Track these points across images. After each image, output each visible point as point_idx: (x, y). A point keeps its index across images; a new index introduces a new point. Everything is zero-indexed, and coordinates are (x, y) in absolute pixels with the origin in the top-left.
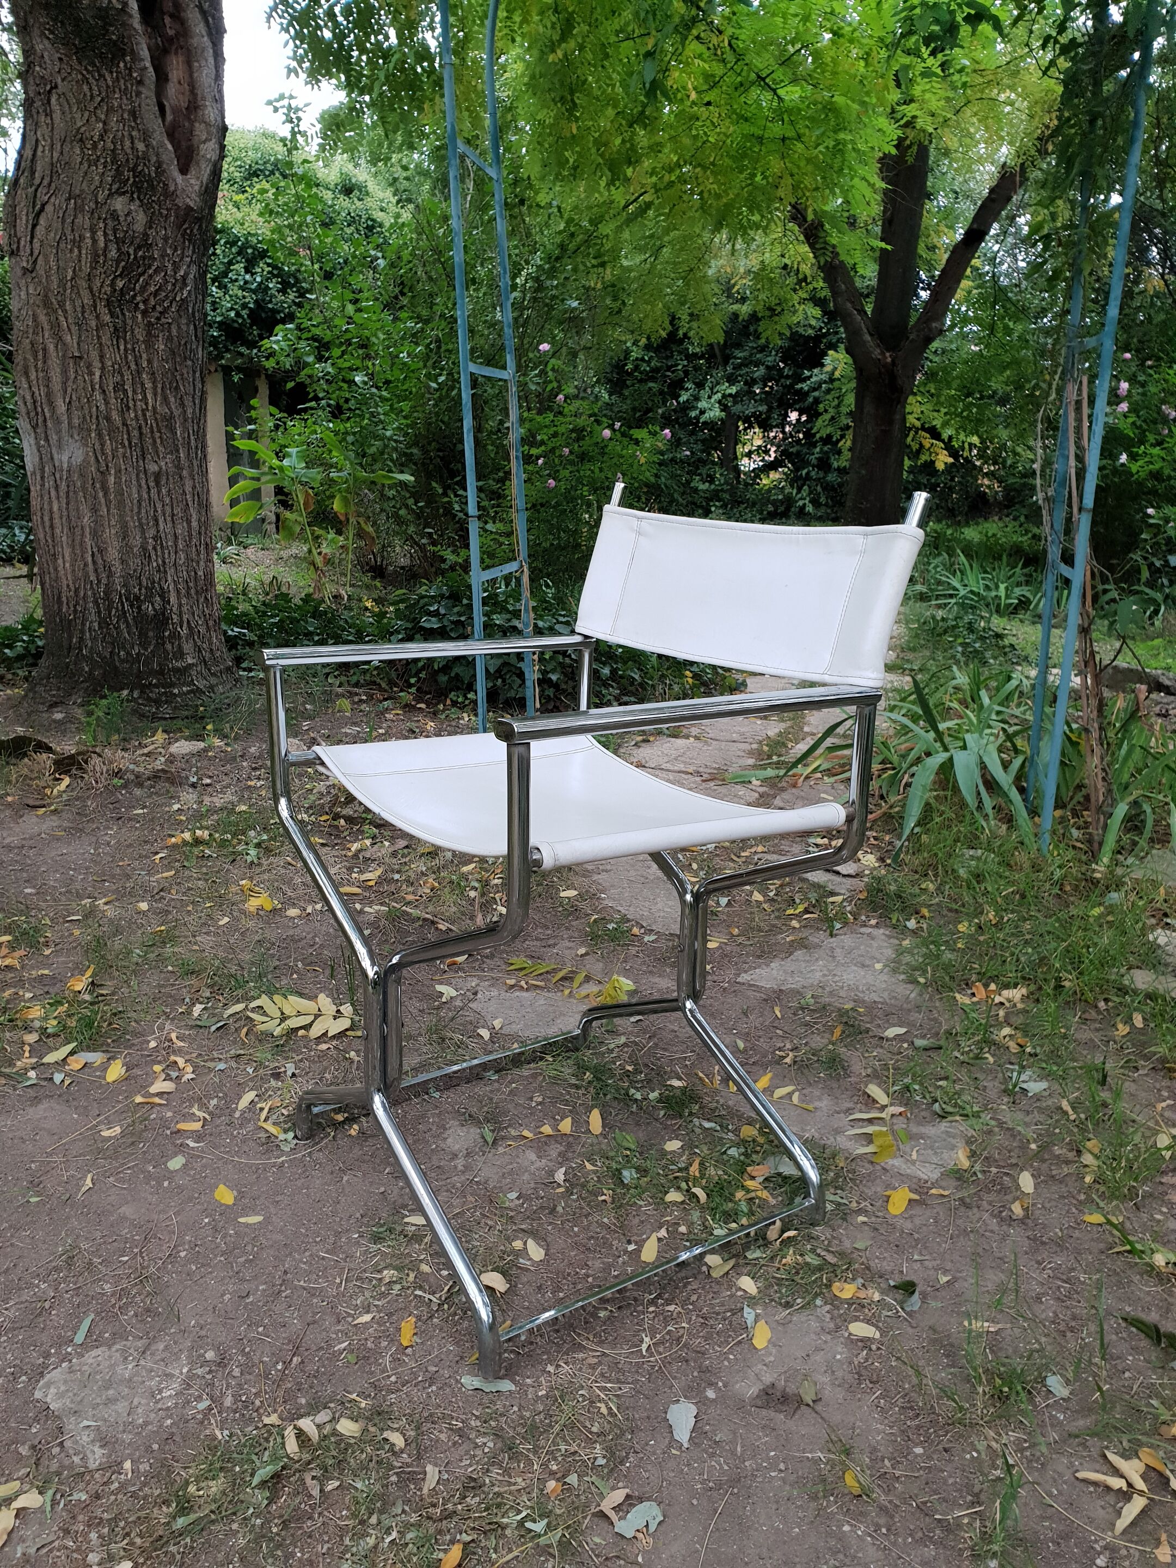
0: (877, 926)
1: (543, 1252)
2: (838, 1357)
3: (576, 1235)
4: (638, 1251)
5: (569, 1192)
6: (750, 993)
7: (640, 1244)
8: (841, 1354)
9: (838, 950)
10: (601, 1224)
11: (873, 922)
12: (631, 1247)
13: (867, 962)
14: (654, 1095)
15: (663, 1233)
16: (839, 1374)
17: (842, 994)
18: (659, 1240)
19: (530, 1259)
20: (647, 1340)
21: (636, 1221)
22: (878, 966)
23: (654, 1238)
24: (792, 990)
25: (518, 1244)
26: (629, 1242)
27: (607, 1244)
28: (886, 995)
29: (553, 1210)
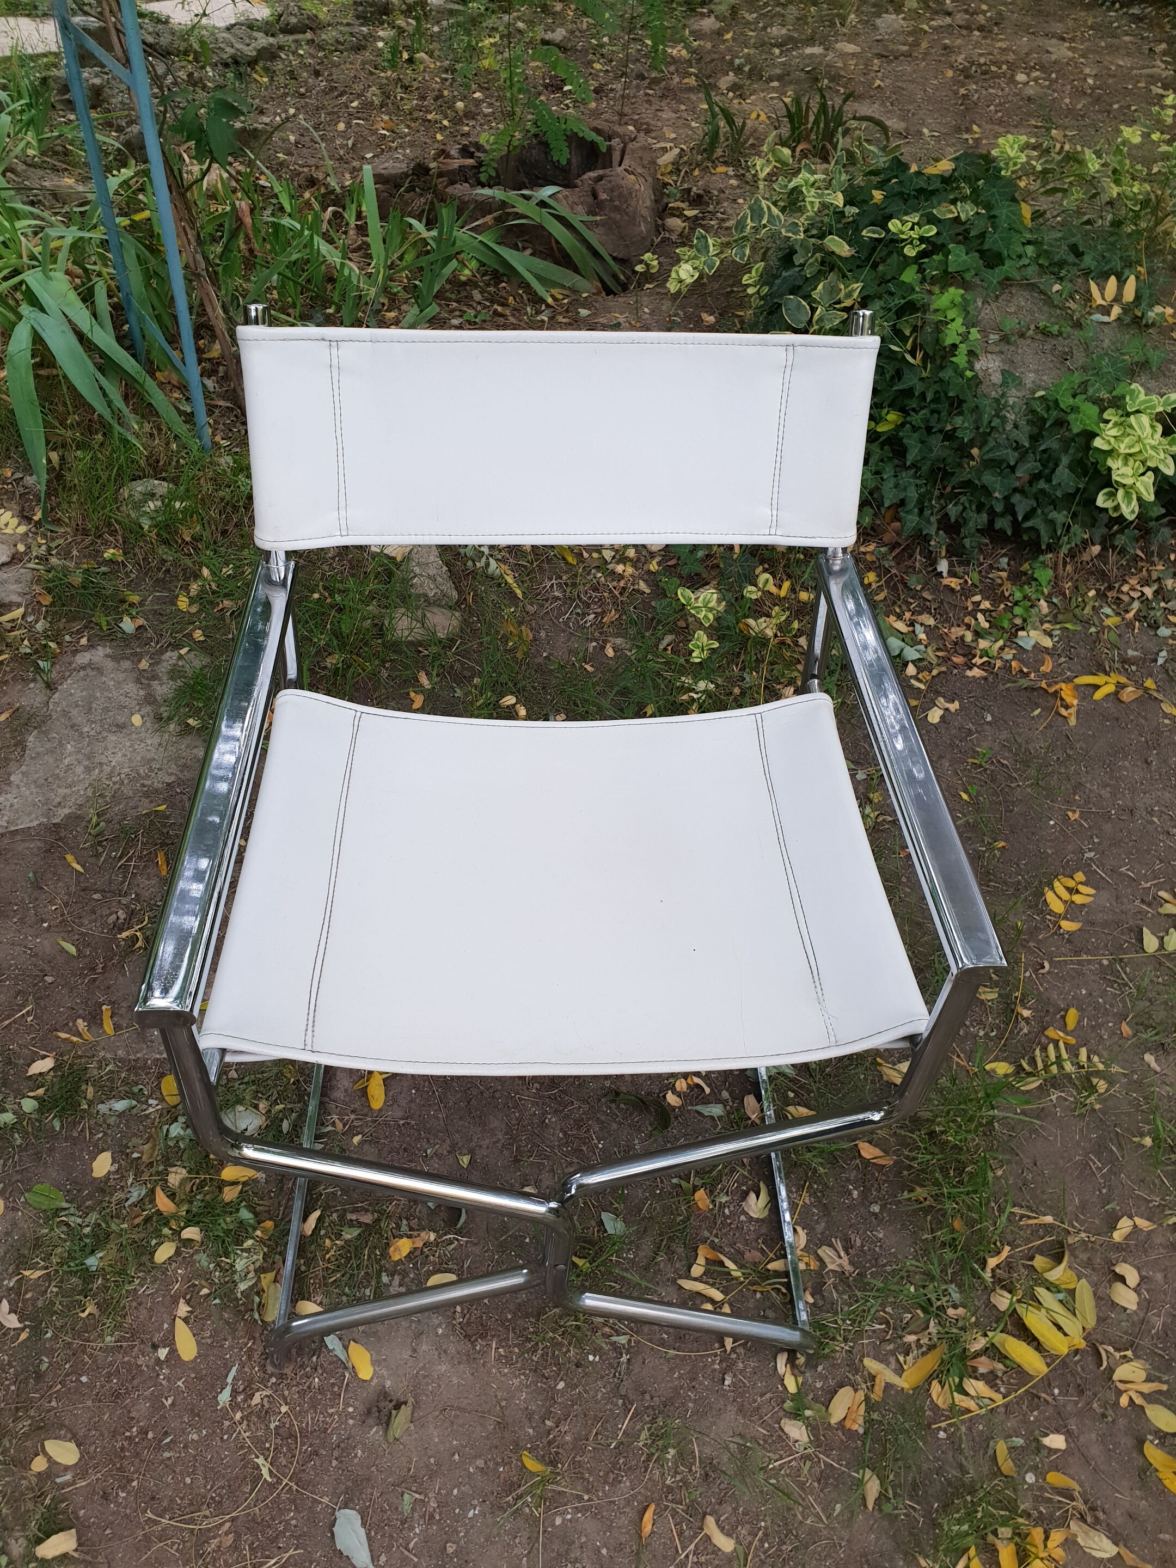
0: (91, 646)
1: (72, 1446)
2: (440, 1331)
3: (90, 1386)
4: (173, 1352)
5: (37, 1331)
6: (20, 847)
7: (169, 1340)
8: (440, 1325)
9: (75, 712)
10: (107, 1350)
11: (84, 641)
12: (163, 1353)
13: (121, 720)
14: (29, 1105)
15: (183, 1309)
16: (452, 1349)
17: (127, 791)
18: (186, 1320)
19: (67, 1468)
20: (260, 1461)
21: (143, 1314)
22: (137, 720)
23: (180, 1325)
24: (68, 817)
25: (39, 1465)
26: (155, 1347)
27: (134, 1371)
28: (174, 769)
29: (39, 1376)
